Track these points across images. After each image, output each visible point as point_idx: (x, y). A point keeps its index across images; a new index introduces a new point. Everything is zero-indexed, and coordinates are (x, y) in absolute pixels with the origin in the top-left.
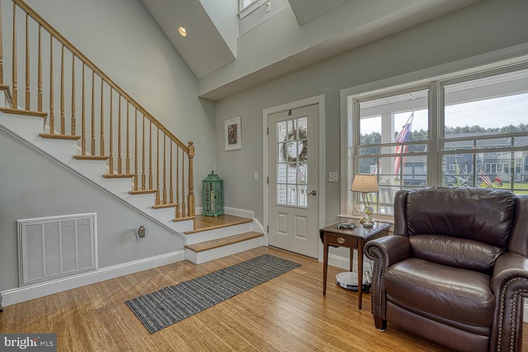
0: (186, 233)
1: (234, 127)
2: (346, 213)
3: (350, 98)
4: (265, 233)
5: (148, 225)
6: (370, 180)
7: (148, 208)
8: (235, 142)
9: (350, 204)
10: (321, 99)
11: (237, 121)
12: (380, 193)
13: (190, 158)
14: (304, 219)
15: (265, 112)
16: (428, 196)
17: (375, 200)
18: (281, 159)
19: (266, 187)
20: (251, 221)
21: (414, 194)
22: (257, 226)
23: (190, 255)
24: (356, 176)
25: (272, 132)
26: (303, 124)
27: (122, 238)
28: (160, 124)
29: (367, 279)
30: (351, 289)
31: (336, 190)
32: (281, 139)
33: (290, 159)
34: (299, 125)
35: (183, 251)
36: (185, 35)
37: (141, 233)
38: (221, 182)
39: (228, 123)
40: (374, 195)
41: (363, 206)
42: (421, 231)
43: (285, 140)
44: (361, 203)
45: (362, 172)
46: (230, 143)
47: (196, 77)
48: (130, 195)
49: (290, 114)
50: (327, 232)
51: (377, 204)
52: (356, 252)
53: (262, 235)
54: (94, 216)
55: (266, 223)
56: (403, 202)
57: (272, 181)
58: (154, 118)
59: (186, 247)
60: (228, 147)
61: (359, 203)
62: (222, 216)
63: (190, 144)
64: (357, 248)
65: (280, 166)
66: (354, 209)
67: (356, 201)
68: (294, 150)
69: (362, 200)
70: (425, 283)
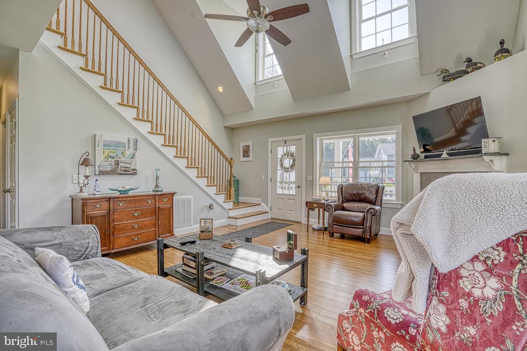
0: (230, 210)
1: (248, 147)
2: (316, 196)
3: (318, 138)
4: (269, 211)
5: (214, 204)
6: (327, 179)
7: (213, 194)
8: (248, 156)
9: (318, 192)
10: (303, 137)
11: (250, 143)
12: (333, 186)
13: (231, 167)
14: (293, 201)
15: (270, 140)
16: (351, 186)
17: (330, 190)
18: (279, 168)
19: (269, 183)
20: (260, 204)
21: (345, 185)
22: (264, 207)
23: (232, 222)
24: (321, 178)
25: (274, 152)
26: (293, 149)
29: (326, 225)
30: (319, 230)
31: (311, 184)
32: (280, 156)
33: (285, 168)
34: (291, 149)
35: (227, 220)
36: (222, 91)
37: (211, 207)
38: (238, 181)
39: (242, 144)
40: (329, 186)
41: (324, 193)
42: (348, 201)
43: (282, 157)
44: (323, 191)
45: (323, 175)
46: (244, 156)
47: (222, 114)
48: (206, 187)
49: (285, 143)
50: (309, 202)
51: (331, 191)
52: (321, 210)
53: (267, 212)
54: (192, 198)
55: (269, 205)
56: (341, 189)
57: (273, 180)
59: (229, 217)
60: (242, 159)
61: (322, 191)
62: (238, 202)
63: (231, 159)
64: (322, 208)
65: (279, 171)
66: (320, 194)
67: (321, 190)
68: (287, 163)
69: (324, 190)
70: (348, 216)
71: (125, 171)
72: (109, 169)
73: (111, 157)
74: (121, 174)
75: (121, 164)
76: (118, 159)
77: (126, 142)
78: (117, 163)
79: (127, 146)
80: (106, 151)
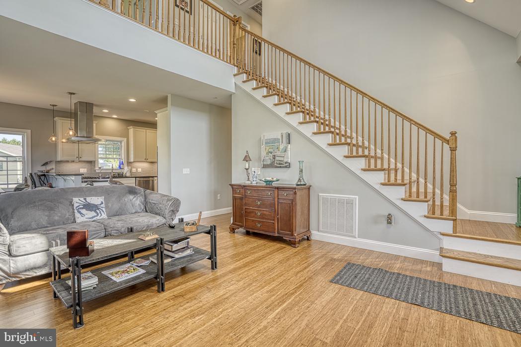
0: (443, 235)
7: (398, 199)
13: (453, 150)
27: (376, 220)
28: (411, 120)
37: (389, 219)
48: (382, 186)
54: (356, 198)
58: (405, 116)
59: (441, 249)
63: (452, 134)
71: (280, 164)
72: (269, 162)
73: (270, 152)
74: (277, 167)
75: (277, 158)
76: (275, 154)
77: (280, 137)
78: (274, 157)
79: (281, 140)
80: (267, 148)
